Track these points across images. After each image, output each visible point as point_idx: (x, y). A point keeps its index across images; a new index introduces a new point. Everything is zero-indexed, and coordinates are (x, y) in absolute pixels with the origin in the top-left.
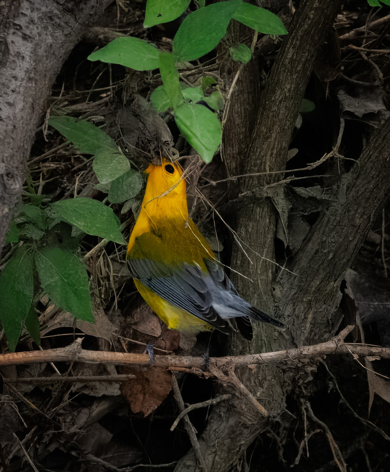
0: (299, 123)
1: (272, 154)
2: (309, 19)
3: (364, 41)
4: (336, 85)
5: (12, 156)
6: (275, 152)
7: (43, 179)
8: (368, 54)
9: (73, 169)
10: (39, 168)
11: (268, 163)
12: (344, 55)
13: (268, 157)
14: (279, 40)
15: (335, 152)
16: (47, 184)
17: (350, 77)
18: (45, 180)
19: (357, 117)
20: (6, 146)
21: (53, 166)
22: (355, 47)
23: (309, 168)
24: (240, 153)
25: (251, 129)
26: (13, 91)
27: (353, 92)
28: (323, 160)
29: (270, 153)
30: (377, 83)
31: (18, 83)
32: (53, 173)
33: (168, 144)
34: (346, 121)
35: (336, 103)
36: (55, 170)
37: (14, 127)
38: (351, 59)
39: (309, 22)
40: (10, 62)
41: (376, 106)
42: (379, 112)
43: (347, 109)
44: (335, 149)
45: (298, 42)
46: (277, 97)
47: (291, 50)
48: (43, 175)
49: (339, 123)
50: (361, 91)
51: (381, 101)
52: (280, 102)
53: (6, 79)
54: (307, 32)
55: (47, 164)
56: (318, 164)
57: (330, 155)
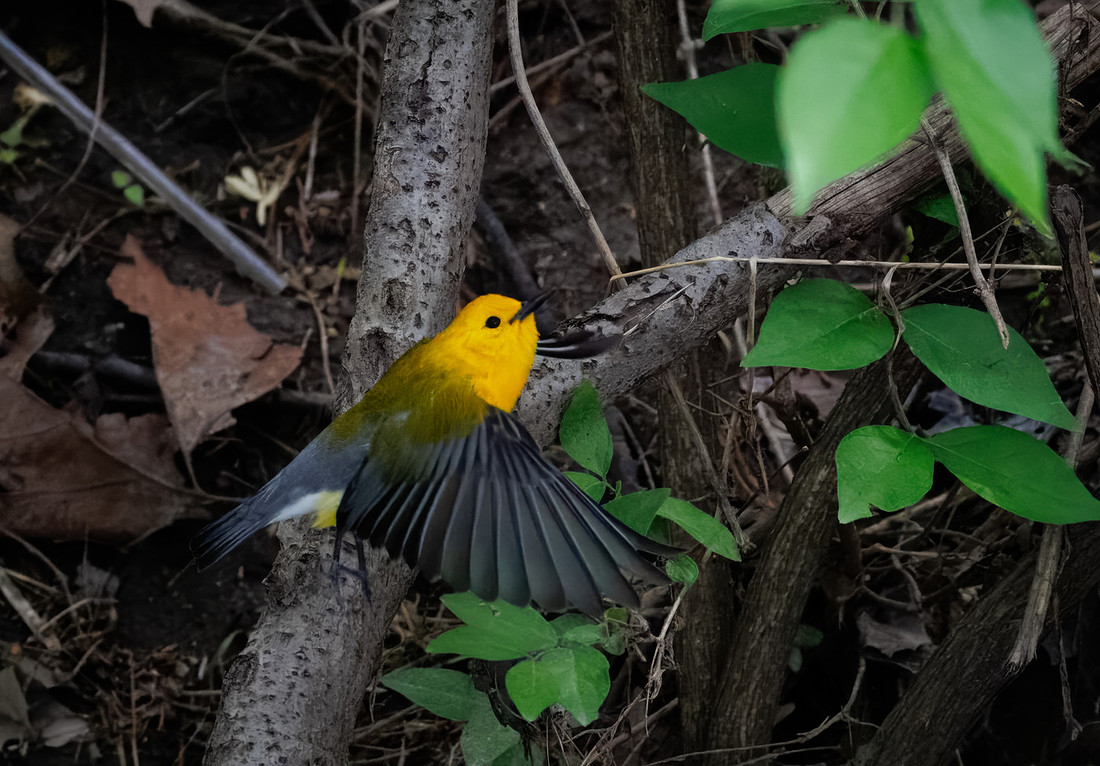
0: (796, 662)
1: (749, 715)
2: (806, 509)
3: (902, 537)
4: (854, 606)
5: (325, 732)
6: (754, 711)
7: (406, 747)
8: (904, 559)
9: (451, 732)
10: (402, 729)
11: (744, 728)
12: (867, 559)
13: (744, 720)
14: (751, 547)
15: (844, 714)
16: (412, 753)
17: (878, 593)
18: (411, 747)
19: (885, 656)
20: (315, 714)
21: (422, 725)
22: (883, 548)
23: (799, 740)
24: (702, 712)
25: (719, 676)
26: (328, 631)
27: (881, 615)
28: (823, 726)
29: (745, 714)
30: (911, 607)
31: (336, 619)
32: (422, 736)
33: (561, 716)
34: (867, 661)
35: (853, 633)
36: (425, 732)
37: (329, 686)
38: (878, 566)
39: (806, 514)
40: (324, 588)
41: (915, 639)
42: (920, 648)
43: (870, 643)
44: (847, 708)
45: (788, 545)
46: (757, 628)
47: (778, 556)
48: (407, 741)
49: (858, 666)
50: (893, 614)
51: (924, 630)
52: (762, 635)
53: (318, 613)
54: (803, 530)
55: (414, 723)
56: (815, 732)
57: (835, 719)
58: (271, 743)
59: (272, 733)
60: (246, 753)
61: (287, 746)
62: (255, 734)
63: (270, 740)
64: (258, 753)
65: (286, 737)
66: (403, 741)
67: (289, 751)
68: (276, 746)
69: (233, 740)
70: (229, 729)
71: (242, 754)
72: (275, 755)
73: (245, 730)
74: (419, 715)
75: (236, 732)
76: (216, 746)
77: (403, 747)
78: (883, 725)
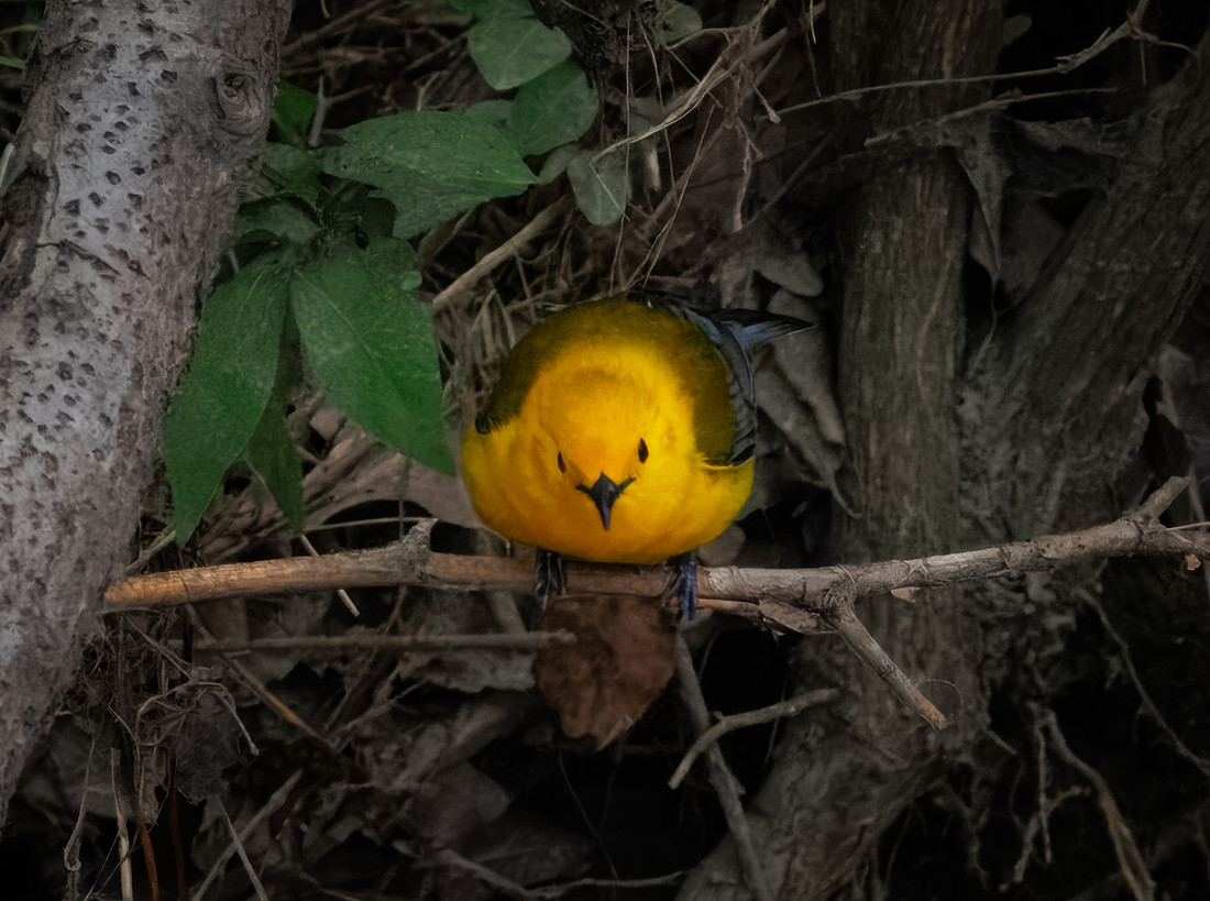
1: (958, 30)
5: (240, 30)
6: (967, 24)
7: (326, 94)
9: (410, 67)
10: (316, 63)
11: (949, 56)
15: (1132, 26)
16: (337, 105)
18: (333, 95)
21: (354, 56)
23: (1060, 69)
24: (871, 27)
28: (1098, 46)
29: (951, 31)
32: (354, 74)
36: (359, 67)
44: (1135, 17)
48: (327, 81)
55: (339, 52)
56: (1084, 56)
57: (1117, 35)
58: (148, 46)
59: (148, 28)
60: (102, 64)
61: (175, 51)
62: (116, 30)
63: (145, 41)
64: (124, 64)
65: (175, 38)
66: (321, 81)
67: (179, 60)
68: (156, 53)
69: (78, 40)
70: (71, 21)
71: (95, 67)
72: (155, 68)
73: (101, 25)
74: (347, 38)
75: (85, 27)
76: (46, 51)
77: (320, 94)
78: (1201, 46)
